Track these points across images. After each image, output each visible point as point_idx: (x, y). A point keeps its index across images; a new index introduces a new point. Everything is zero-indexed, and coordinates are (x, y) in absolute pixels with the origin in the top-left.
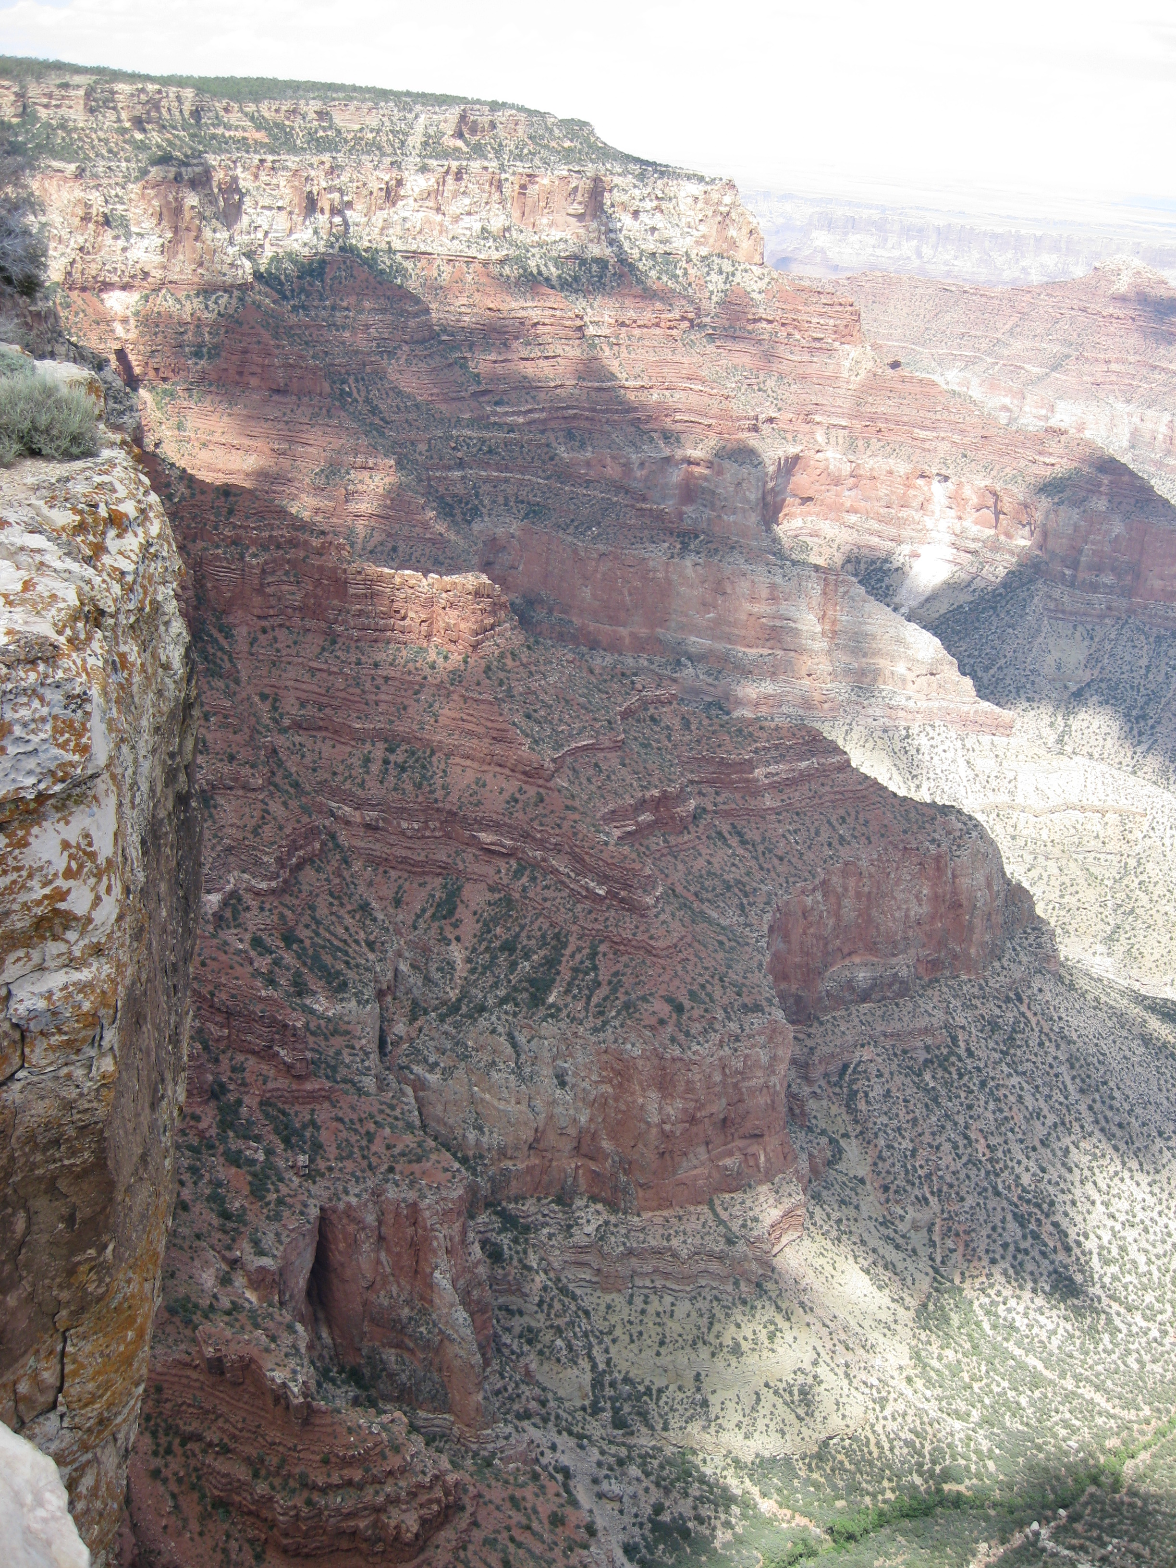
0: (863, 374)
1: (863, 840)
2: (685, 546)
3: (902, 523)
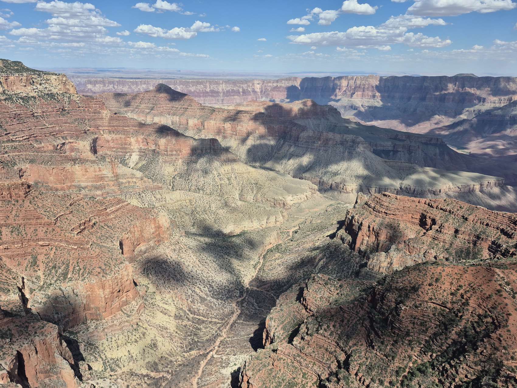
0: (108, 117)
1: (136, 219)
2: (75, 163)
3: (126, 148)
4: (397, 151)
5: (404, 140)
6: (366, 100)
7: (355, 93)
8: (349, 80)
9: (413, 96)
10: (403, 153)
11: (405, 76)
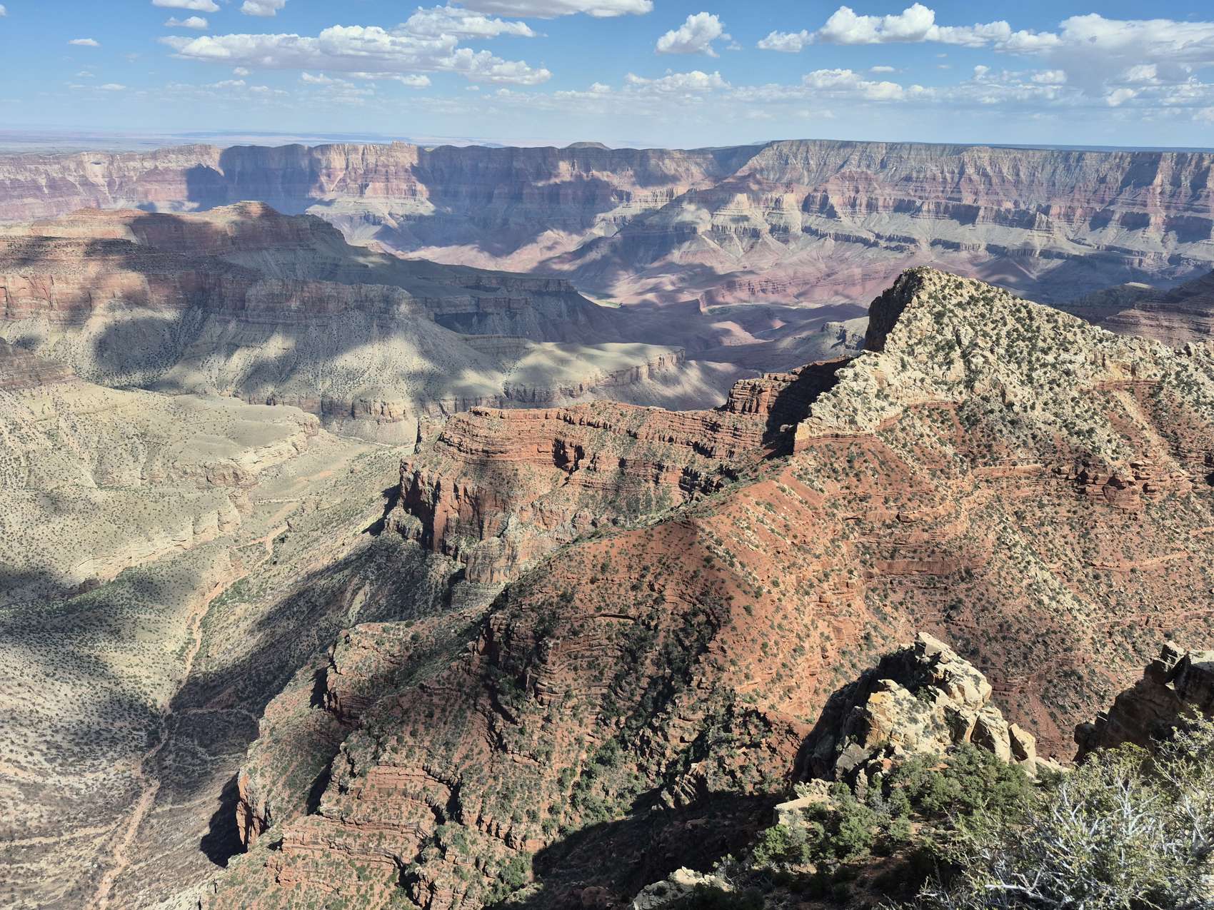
4: (486, 315)
5: (495, 290)
6: (398, 201)
7: (367, 185)
8: (347, 154)
9: (496, 192)
10: (498, 317)
11: (472, 148)
